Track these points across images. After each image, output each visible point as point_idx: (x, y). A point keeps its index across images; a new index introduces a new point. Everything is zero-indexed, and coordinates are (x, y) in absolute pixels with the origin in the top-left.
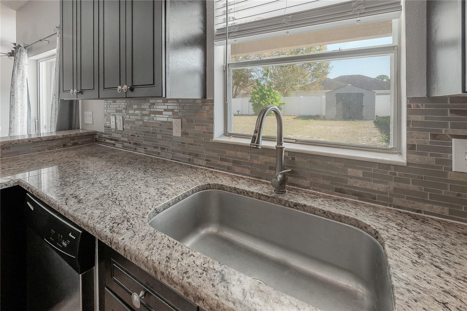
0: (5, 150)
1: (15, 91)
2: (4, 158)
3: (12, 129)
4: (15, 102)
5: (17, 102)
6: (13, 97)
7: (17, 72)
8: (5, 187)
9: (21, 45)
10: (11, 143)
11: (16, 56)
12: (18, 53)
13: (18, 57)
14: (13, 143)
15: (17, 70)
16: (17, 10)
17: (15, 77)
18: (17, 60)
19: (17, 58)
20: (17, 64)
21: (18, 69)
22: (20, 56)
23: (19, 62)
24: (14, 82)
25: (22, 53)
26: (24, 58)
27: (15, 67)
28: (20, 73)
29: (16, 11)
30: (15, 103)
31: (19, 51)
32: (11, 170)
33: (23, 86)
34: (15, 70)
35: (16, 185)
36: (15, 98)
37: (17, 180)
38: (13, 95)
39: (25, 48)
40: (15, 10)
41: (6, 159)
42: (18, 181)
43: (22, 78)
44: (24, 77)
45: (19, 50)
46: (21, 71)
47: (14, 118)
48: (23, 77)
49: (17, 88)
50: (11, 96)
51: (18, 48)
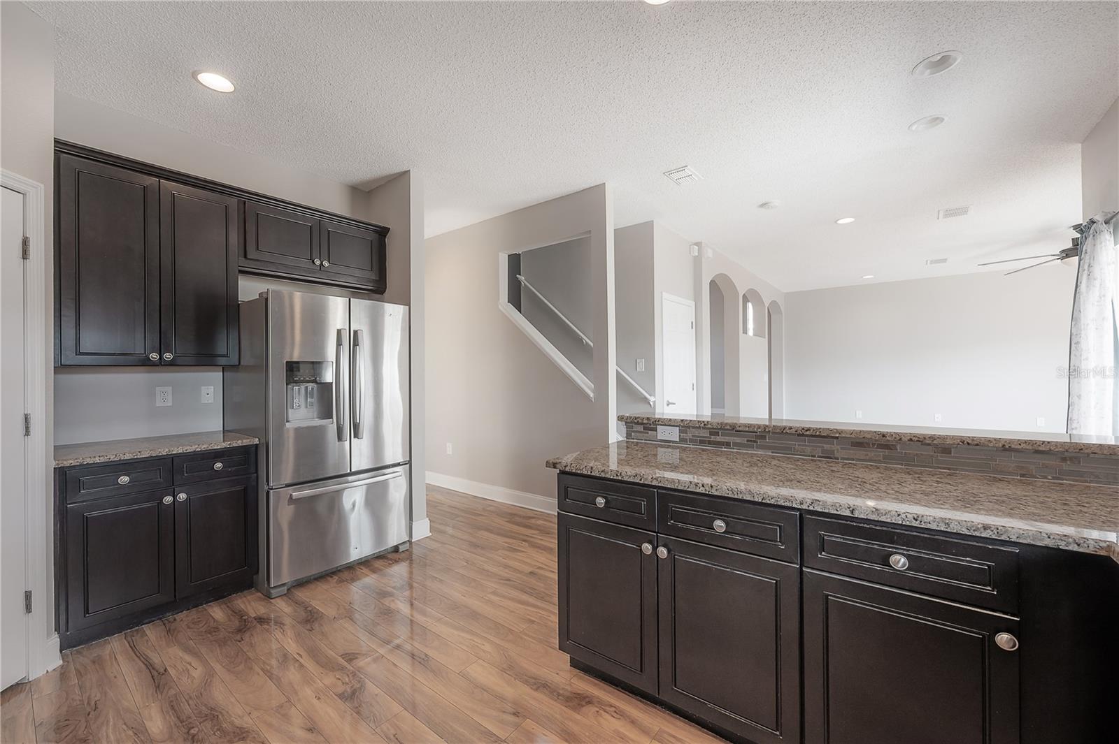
0: (1068, 462)
1: (1082, 332)
2: (1065, 482)
3: (1076, 422)
4: (1082, 358)
5: (1087, 359)
6: (1076, 348)
7: (1088, 287)
8: (1075, 548)
9: (1096, 218)
10: (1082, 449)
11: (1084, 250)
12: (1090, 240)
13: (1088, 251)
14: (1086, 451)
15: (1088, 282)
16: (1084, 141)
17: (1082, 300)
18: (1087, 257)
19: (1086, 253)
20: (1086, 267)
21: (1088, 279)
22: (1094, 245)
23: (1092, 261)
24: (1080, 311)
25: (1098, 237)
26: (1103, 248)
27: (1082, 275)
28: (1094, 286)
29: (1082, 143)
30: (1082, 362)
31: (1091, 236)
32: (1086, 513)
33: (1103, 319)
34: (1081, 283)
35: (1102, 554)
36: (1082, 349)
37: (1105, 541)
38: (1077, 343)
39: (1106, 223)
40: (1080, 143)
41: (1070, 484)
42: (1108, 546)
43: (1101, 298)
44: (1104, 296)
45: (1091, 232)
46: (1097, 283)
47: (1079, 397)
48: (1102, 296)
49: (1088, 325)
50: (1073, 345)
51: (1089, 228)
